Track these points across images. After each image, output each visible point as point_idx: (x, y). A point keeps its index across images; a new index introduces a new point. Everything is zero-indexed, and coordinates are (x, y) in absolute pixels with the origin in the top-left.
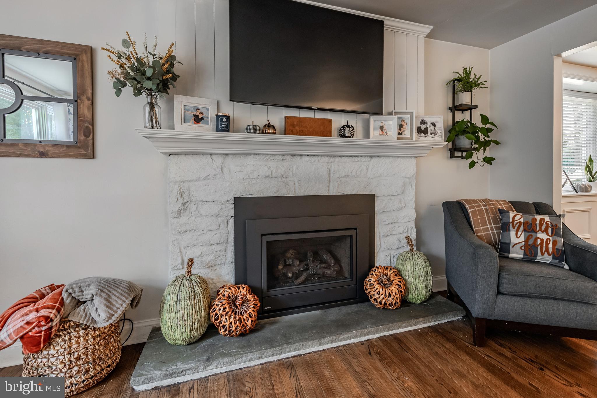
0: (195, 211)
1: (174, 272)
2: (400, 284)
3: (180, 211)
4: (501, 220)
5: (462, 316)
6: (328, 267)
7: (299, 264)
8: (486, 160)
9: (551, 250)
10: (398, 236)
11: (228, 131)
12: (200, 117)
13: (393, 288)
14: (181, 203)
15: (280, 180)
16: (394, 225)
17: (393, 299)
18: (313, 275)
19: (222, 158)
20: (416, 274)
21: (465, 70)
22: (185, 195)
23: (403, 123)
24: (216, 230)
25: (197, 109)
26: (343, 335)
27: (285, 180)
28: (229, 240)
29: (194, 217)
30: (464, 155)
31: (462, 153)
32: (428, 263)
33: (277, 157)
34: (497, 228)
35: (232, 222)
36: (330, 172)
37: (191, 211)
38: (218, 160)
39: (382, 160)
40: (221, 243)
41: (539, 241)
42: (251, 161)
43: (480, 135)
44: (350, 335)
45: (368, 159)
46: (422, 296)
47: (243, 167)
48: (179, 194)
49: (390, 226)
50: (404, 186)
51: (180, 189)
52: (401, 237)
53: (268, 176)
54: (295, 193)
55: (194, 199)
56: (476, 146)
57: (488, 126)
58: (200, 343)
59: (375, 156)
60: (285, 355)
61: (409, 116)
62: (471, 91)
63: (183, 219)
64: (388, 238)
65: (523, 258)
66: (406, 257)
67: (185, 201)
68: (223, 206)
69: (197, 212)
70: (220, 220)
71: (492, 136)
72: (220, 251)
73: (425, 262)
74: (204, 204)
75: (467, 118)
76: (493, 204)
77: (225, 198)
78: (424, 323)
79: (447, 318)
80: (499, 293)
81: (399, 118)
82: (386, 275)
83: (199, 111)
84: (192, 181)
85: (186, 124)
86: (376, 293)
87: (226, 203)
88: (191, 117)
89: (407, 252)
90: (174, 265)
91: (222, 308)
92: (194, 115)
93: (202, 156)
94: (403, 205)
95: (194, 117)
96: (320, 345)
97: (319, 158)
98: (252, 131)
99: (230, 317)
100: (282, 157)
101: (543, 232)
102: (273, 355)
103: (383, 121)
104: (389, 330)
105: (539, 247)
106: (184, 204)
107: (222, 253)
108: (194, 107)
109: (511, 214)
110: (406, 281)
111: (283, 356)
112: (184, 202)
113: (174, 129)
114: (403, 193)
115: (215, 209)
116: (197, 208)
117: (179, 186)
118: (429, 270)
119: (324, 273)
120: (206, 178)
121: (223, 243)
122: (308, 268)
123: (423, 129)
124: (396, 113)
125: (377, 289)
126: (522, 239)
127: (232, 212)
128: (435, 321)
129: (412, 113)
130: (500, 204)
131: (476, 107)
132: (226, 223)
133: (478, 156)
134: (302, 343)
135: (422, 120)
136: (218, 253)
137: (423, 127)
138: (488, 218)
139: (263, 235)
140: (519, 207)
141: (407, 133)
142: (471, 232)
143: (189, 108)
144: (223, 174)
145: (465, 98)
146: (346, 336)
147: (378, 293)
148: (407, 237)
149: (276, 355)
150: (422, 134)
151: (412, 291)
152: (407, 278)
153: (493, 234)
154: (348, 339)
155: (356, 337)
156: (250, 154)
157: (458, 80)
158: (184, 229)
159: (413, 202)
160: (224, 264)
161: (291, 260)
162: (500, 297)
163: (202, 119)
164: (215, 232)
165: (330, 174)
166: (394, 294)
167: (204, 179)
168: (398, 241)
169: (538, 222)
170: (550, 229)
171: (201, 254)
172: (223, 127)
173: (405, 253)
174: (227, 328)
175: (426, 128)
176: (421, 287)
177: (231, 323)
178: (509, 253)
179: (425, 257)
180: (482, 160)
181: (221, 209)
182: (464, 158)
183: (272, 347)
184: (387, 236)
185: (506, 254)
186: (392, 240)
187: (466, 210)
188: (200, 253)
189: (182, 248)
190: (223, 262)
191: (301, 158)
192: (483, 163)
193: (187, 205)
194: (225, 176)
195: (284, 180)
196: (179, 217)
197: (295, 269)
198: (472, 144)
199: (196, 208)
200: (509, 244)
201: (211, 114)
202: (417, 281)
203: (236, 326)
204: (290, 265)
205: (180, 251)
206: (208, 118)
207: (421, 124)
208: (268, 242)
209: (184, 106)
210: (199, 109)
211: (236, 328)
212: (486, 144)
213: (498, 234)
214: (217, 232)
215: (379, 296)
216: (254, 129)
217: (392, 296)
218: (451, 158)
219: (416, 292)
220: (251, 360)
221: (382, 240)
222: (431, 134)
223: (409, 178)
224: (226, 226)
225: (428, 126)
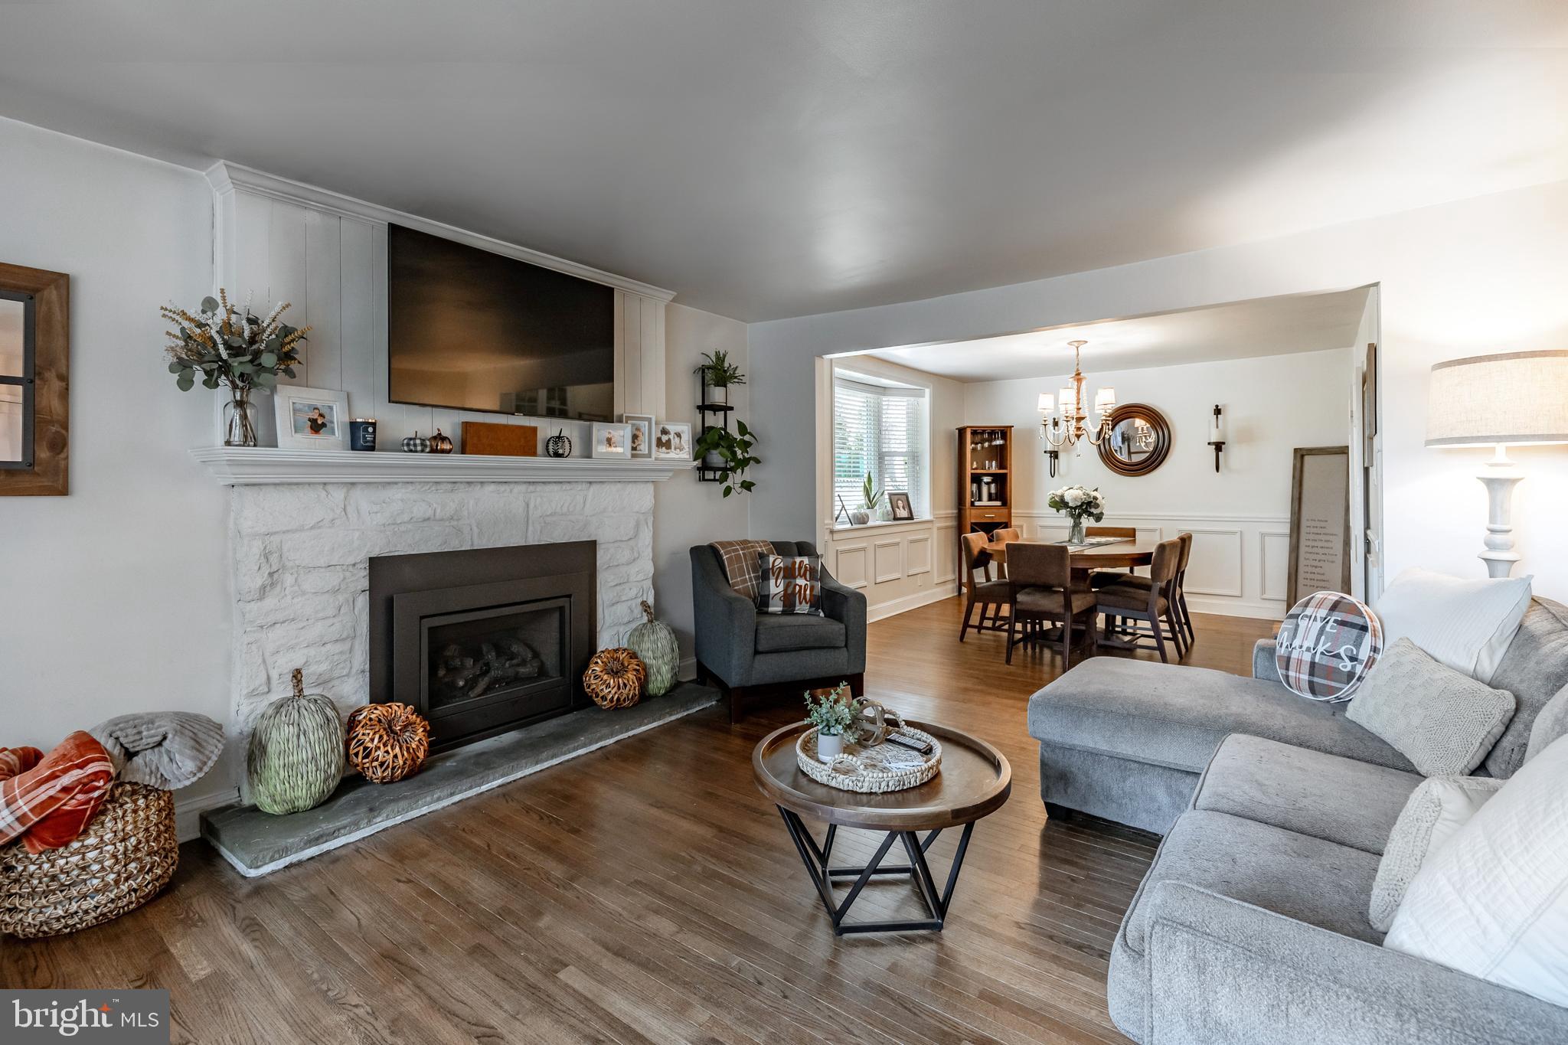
0: (292, 586)
1: (251, 701)
2: (638, 668)
3: (263, 588)
4: (760, 567)
5: (717, 701)
6: (524, 663)
7: (474, 664)
8: (745, 485)
9: (808, 597)
10: (629, 603)
11: (372, 449)
12: (320, 422)
13: (629, 675)
14: (267, 573)
15: (447, 523)
16: (623, 586)
17: (630, 690)
18: (497, 680)
19: (345, 490)
20: (659, 652)
21: (717, 354)
22: (274, 559)
23: (637, 433)
24: (334, 617)
25: (315, 409)
26: (567, 745)
27: (456, 523)
28: (358, 633)
29: (289, 597)
30: (717, 477)
31: (715, 473)
32: (673, 636)
33: (443, 487)
34: (757, 578)
35: (363, 601)
36: (528, 507)
37: (284, 586)
38: (338, 495)
39: (607, 487)
40: (344, 640)
41: (797, 588)
42: (397, 494)
43: (737, 449)
44: (576, 745)
45: (585, 486)
46: (666, 683)
47: (384, 504)
48: (263, 557)
49: (618, 588)
50: (637, 526)
51: (265, 548)
52: (634, 605)
53: (429, 519)
54: (472, 545)
55: (289, 564)
56: (732, 464)
57: (747, 438)
58: (333, 803)
59: (596, 482)
60: (487, 785)
61: (647, 423)
62: (726, 386)
63: (270, 602)
64: (615, 607)
65: (783, 611)
66: (643, 631)
67: (275, 568)
68: (348, 574)
69: (296, 588)
70: (341, 598)
71: (751, 452)
72: (341, 653)
73: (670, 634)
74: (309, 571)
75: (721, 424)
76: (752, 547)
77: (351, 560)
78: (671, 715)
79: (699, 705)
80: (756, 652)
81: (633, 425)
82: (617, 659)
83: (317, 411)
84: (288, 531)
85: (299, 436)
86: (604, 687)
87: (351, 569)
88: (305, 422)
89: (644, 624)
90: (251, 688)
91: (377, 736)
92: (310, 420)
93: (307, 486)
94: (636, 555)
95: (309, 423)
96: (537, 763)
97: (512, 486)
98: (419, 448)
99: (393, 748)
100: (453, 485)
101: (801, 577)
102: (471, 788)
103: (610, 431)
104: (627, 731)
105: (797, 596)
106: (271, 574)
107: (344, 657)
108: (309, 406)
109: (771, 559)
110: (645, 664)
111: (484, 788)
112: (272, 571)
113: (277, 446)
114: (635, 537)
115: (333, 579)
116: (296, 580)
117: (263, 543)
118: (675, 646)
119: (518, 673)
120: (316, 526)
121: (347, 638)
122: (490, 668)
123: (664, 441)
124: (628, 418)
125: (606, 680)
126: (781, 588)
127: (365, 583)
128: (684, 711)
129: (651, 418)
130: (761, 547)
131: (731, 409)
132: (352, 604)
133: (735, 479)
134: (512, 764)
135: (663, 428)
136: (336, 658)
137: (664, 438)
138: (747, 565)
139: (422, 618)
140: (781, 548)
141: (644, 448)
142: (727, 585)
143: (301, 407)
144: (347, 518)
145: (717, 395)
146: (571, 746)
147: (608, 686)
148: (644, 603)
149: (476, 787)
150: (664, 448)
151: (653, 678)
152: (647, 661)
153: (752, 585)
154: (575, 749)
155: (584, 746)
156: (396, 483)
157: (709, 368)
158: (271, 619)
159: (650, 550)
160: (347, 675)
161: (458, 660)
162: (758, 657)
163: (324, 425)
164: (330, 621)
165: (528, 511)
166: (631, 683)
167: (312, 528)
168: (629, 611)
169: (797, 566)
170: (808, 573)
171: (307, 662)
172: (368, 441)
173: (641, 626)
174: (389, 764)
175: (669, 440)
176: (665, 669)
177: (396, 756)
178: (768, 607)
179: (669, 628)
180: (740, 485)
181: (344, 579)
182: (717, 480)
183: (469, 777)
184: (613, 605)
185: (765, 609)
186: (621, 610)
187: (721, 556)
188: (305, 660)
189: (267, 654)
190: (345, 672)
191: (482, 486)
192: (740, 490)
193: (276, 576)
194: (351, 521)
195: (454, 523)
196: (261, 598)
197: (469, 674)
198: (727, 462)
199: (296, 582)
200: (769, 595)
201: (339, 418)
202: (660, 661)
203: (404, 758)
204: (455, 669)
205: (264, 661)
206: (332, 422)
207: (662, 434)
208: (430, 629)
209: (294, 403)
210: (317, 409)
211: (405, 763)
212: (744, 463)
213: (758, 585)
214: (335, 620)
215: (610, 689)
216: (422, 444)
217: (628, 687)
218: (700, 480)
219: (659, 678)
220: (439, 799)
221: (606, 612)
222: (675, 449)
223: (643, 513)
224: (352, 608)
225: (671, 437)
